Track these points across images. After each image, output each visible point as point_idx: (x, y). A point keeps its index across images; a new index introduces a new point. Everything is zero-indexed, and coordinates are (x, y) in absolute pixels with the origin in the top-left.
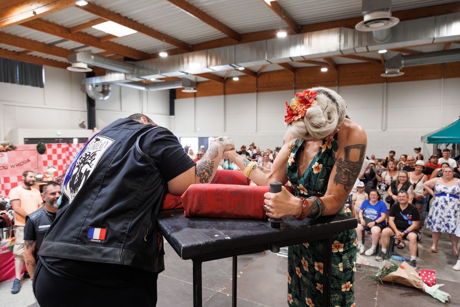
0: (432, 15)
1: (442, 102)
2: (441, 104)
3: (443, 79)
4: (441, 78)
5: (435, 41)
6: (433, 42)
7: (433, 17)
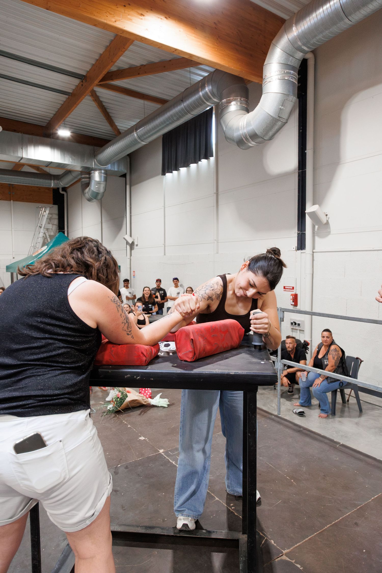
0: (15, 131)
1: (13, 227)
2: (13, 229)
3: (12, 201)
4: (10, 201)
5: (22, 161)
6: (19, 161)
7: (20, 134)
